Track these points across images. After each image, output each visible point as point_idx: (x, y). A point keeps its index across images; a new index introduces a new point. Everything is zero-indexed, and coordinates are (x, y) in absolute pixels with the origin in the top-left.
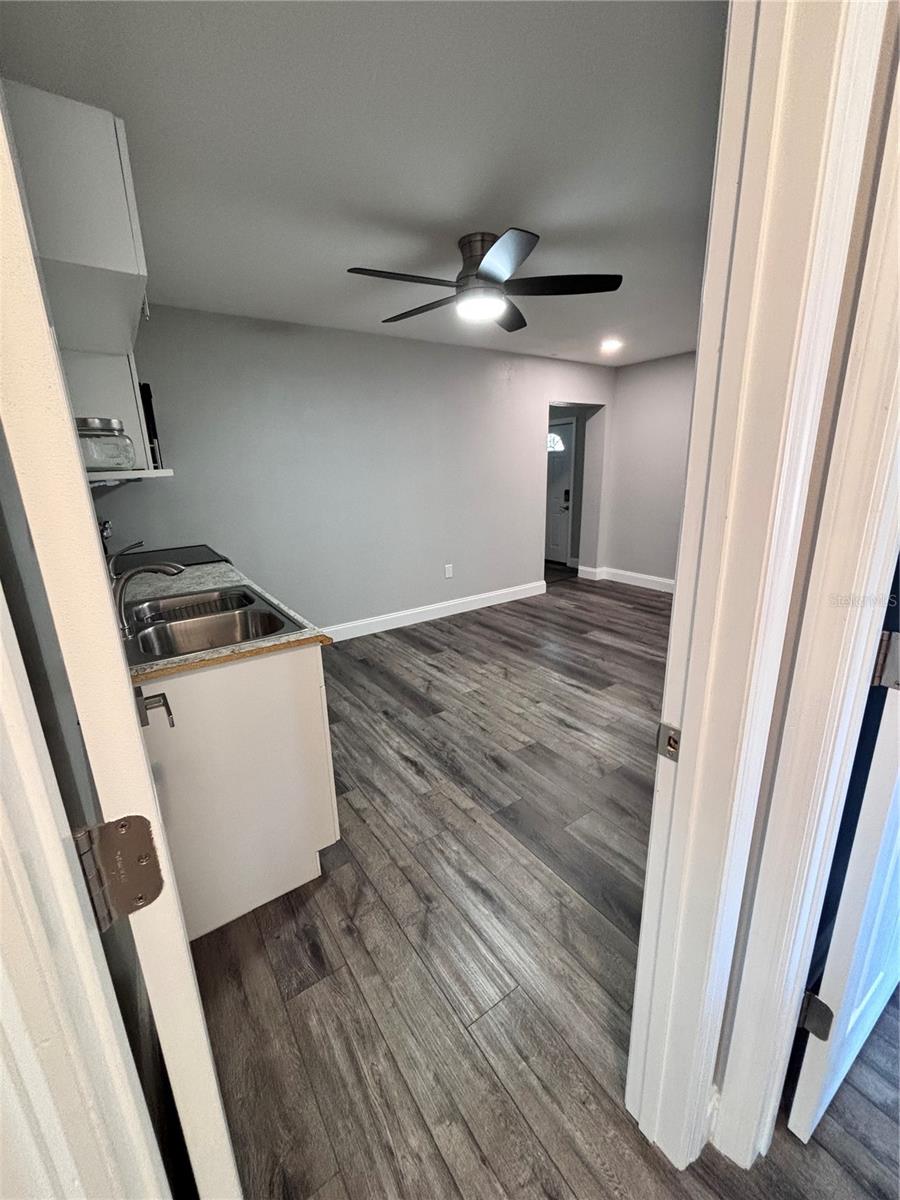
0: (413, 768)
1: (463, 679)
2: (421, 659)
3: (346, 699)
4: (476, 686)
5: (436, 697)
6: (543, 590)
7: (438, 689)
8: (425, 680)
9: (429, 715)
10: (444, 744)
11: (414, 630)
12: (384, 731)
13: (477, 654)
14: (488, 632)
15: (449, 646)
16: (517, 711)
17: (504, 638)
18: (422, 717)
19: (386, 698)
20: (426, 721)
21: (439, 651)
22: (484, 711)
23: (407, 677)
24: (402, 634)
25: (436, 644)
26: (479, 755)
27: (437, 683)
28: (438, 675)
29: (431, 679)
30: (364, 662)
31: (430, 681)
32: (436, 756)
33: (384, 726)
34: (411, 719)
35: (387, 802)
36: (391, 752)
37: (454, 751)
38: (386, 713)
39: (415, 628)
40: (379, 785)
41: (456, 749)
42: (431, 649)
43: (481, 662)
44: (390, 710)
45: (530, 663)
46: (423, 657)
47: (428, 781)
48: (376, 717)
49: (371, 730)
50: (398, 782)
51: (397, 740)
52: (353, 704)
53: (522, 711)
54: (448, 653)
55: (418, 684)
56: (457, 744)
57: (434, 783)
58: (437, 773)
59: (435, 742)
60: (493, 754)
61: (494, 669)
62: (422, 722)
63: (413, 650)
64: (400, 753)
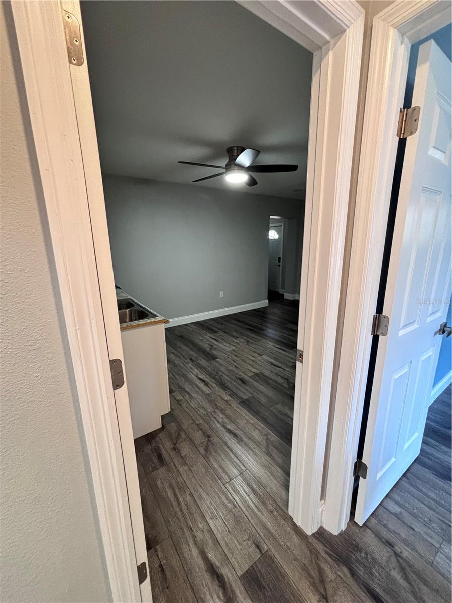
0: (203, 383)
1: (227, 345)
2: (208, 336)
3: (172, 353)
4: (234, 348)
5: (215, 352)
6: (267, 305)
7: (216, 349)
8: (210, 345)
9: (211, 360)
10: (218, 373)
11: (206, 322)
12: (190, 367)
13: (235, 334)
14: (240, 324)
15: (221, 330)
16: (251, 359)
17: (247, 327)
18: (208, 361)
19: (191, 352)
20: (210, 363)
21: (216, 332)
22: (237, 359)
23: (201, 344)
24: (198, 324)
25: (215, 329)
26: (233, 377)
27: (215, 346)
28: (216, 343)
29: (212, 344)
30: (181, 337)
31: (212, 346)
32: (214, 378)
33: (190, 365)
34: (203, 362)
35: (191, 397)
36: (193, 376)
37: (222, 376)
38: (191, 359)
40: (188, 390)
41: (223, 375)
42: (213, 331)
43: (236, 338)
44: (193, 358)
45: (259, 338)
46: (209, 335)
47: (210, 389)
48: (186, 361)
49: (184, 367)
50: (197, 389)
51: (196, 371)
52: (176, 355)
53: (254, 359)
54: (221, 333)
55: (206, 347)
56: (223, 373)
57: (213, 389)
58: (214, 385)
59: (213, 372)
60: (240, 377)
61: (242, 340)
62: (208, 363)
63: (204, 331)
64: (197, 376)
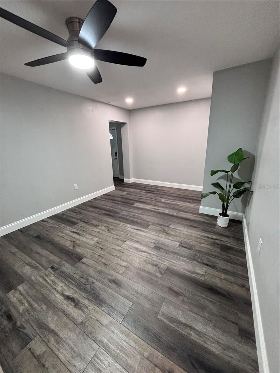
0: (72, 304)
1: (90, 237)
2: (68, 230)
3: (28, 264)
4: (96, 239)
5: (79, 250)
6: (114, 189)
7: (79, 246)
8: (71, 241)
9: (77, 263)
10: (87, 280)
11: (62, 214)
12: (52, 281)
13: (94, 222)
15: (81, 220)
16: (117, 249)
18: (73, 265)
19: (52, 257)
20: (76, 267)
21: (76, 224)
22: (103, 253)
23: (62, 242)
24: (57, 218)
25: (74, 220)
26: (106, 281)
27: (78, 242)
28: (78, 237)
29: (74, 240)
30: (38, 237)
31: (74, 242)
32: (85, 290)
33: (52, 277)
34: (67, 268)
35: (59, 340)
36: (58, 295)
37: (93, 283)
38: (53, 268)
39: (63, 214)
40: (52, 326)
41: (95, 281)
42: (72, 223)
43: (96, 226)
44: (55, 265)
46: (69, 228)
47: (83, 311)
48: (47, 272)
49: (44, 283)
50: (65, 319)
51: (60, 285)
52: (32, 267)
54: (81, 224)
55: (68, 244)
56: (93, 278)
57: (86, 310)
58: (87, 302)
59: (82, 280)
60: (113, 278)
61: (103, 228)
62: (73, 268)
63: (63, 225)
64: (63, 295)
